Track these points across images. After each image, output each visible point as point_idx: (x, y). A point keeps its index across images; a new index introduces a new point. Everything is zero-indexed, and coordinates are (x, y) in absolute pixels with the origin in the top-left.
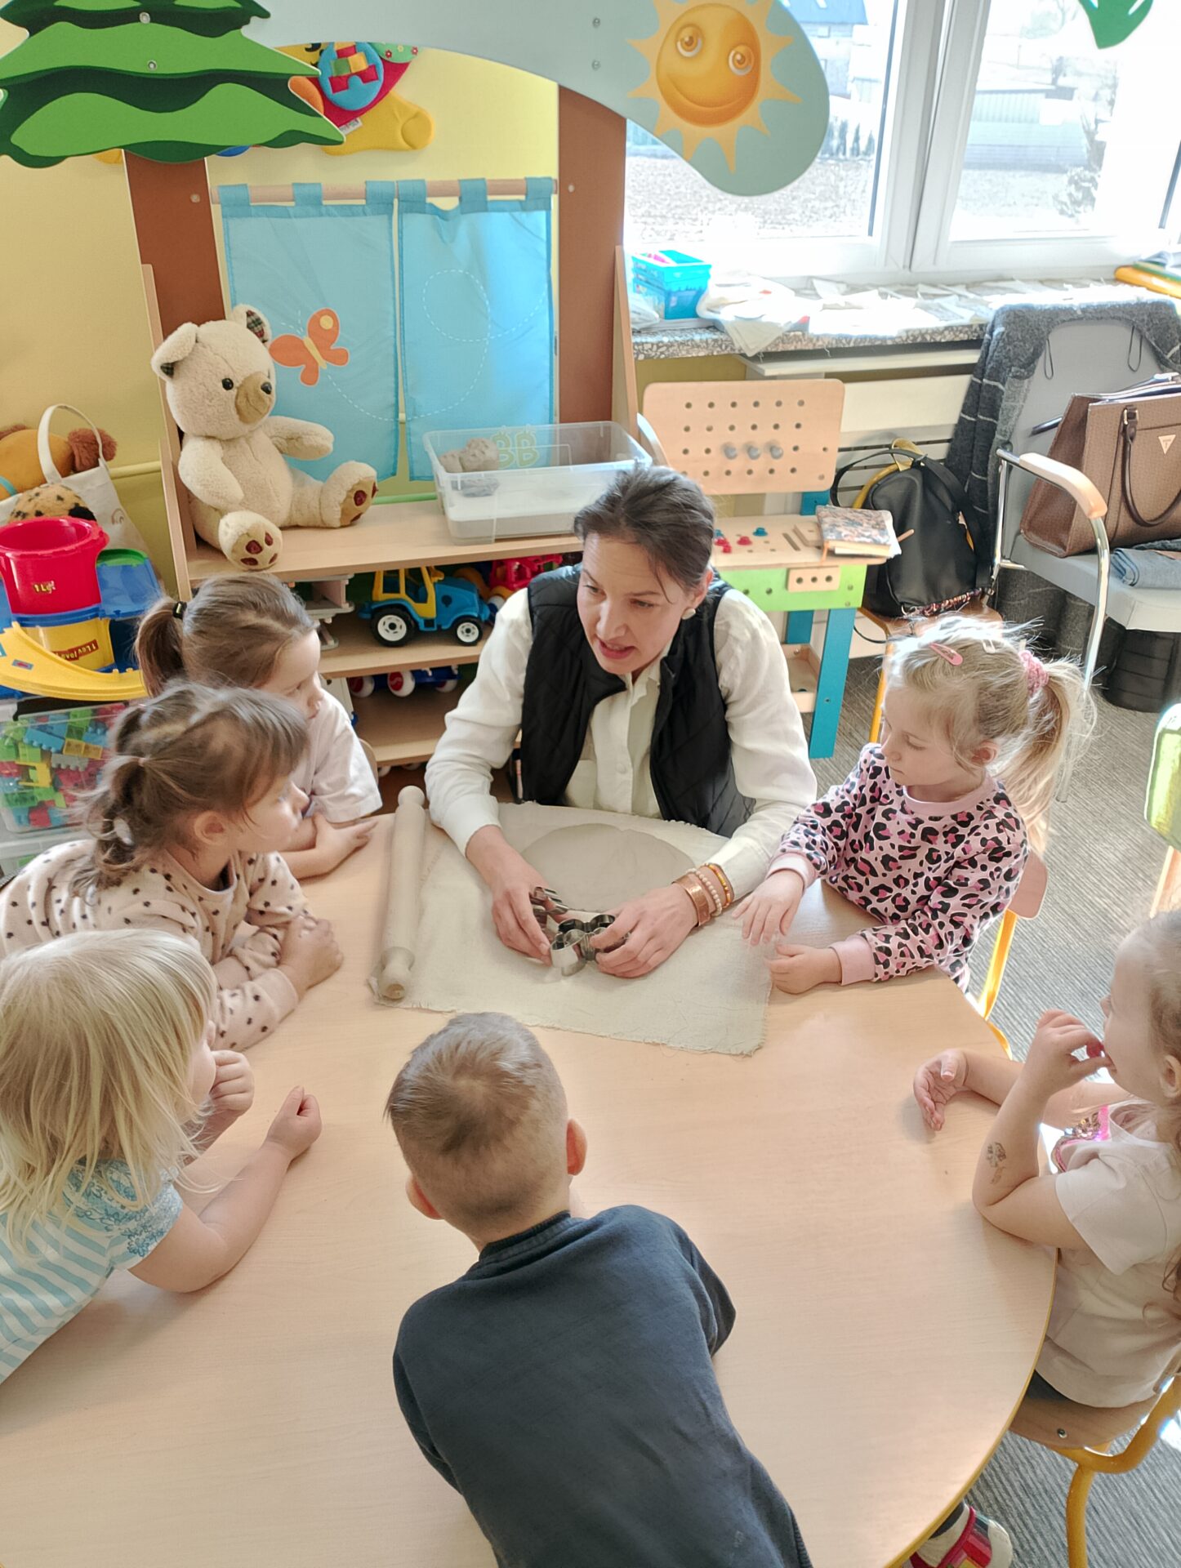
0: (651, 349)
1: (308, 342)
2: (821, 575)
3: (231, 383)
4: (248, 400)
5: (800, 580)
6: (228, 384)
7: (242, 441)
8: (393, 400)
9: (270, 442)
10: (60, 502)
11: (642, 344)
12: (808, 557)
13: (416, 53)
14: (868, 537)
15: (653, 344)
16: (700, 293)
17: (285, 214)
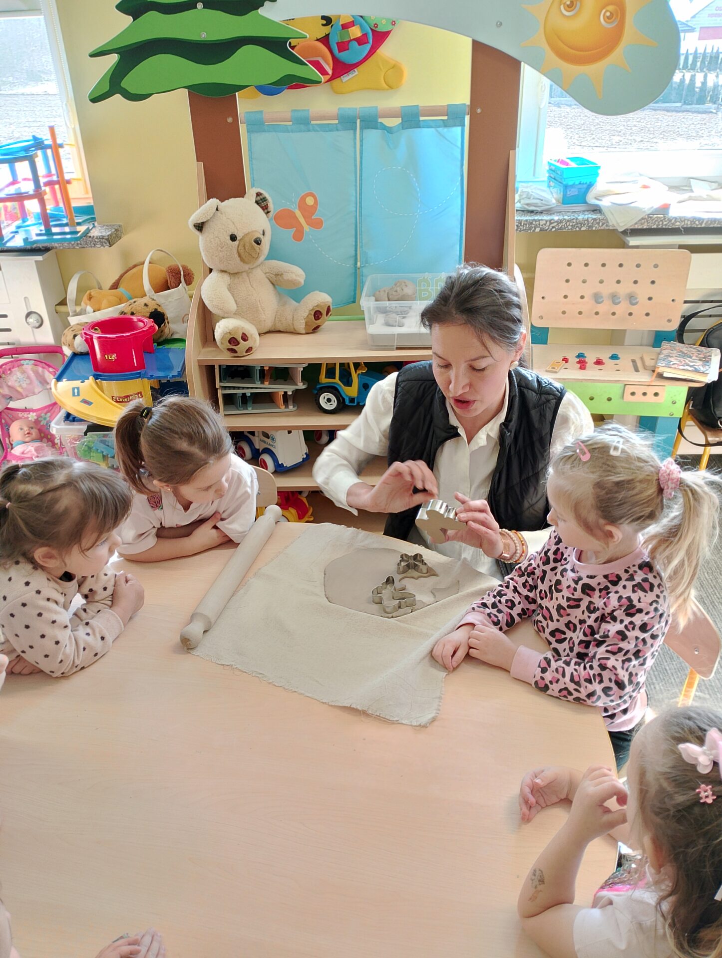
0: (545, 224)
1: (298, 213)
2: (651, 391)
3: (236, 237)
4: (245, 249)
5: (633, 394)
6: (233, 238)
7: (245, 275)
8: (353, 253)
9: (264, 276)
10: (145, 307)
11: (539, 220)
12: (644, 377)
13: (394, 25)
14: (691, 366)
15: (546, 221)
16: (590, 186)
17: (286, 130)
